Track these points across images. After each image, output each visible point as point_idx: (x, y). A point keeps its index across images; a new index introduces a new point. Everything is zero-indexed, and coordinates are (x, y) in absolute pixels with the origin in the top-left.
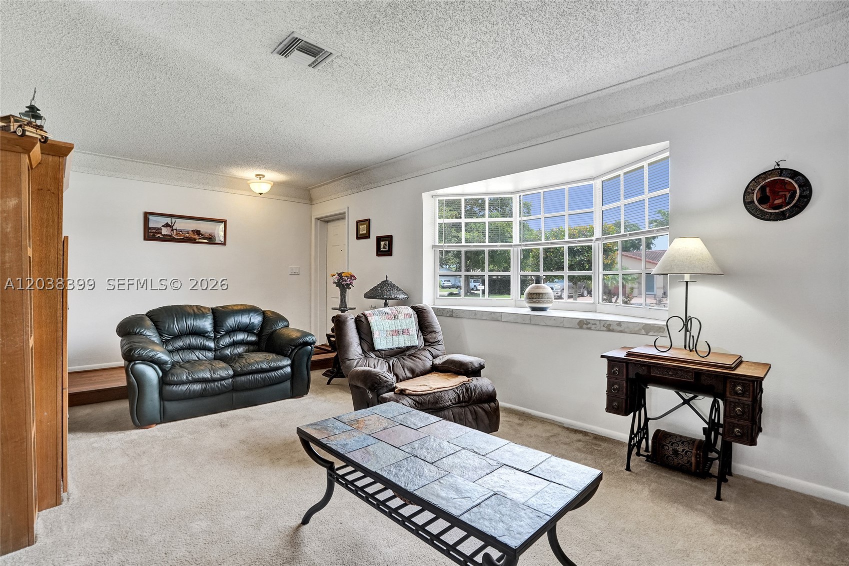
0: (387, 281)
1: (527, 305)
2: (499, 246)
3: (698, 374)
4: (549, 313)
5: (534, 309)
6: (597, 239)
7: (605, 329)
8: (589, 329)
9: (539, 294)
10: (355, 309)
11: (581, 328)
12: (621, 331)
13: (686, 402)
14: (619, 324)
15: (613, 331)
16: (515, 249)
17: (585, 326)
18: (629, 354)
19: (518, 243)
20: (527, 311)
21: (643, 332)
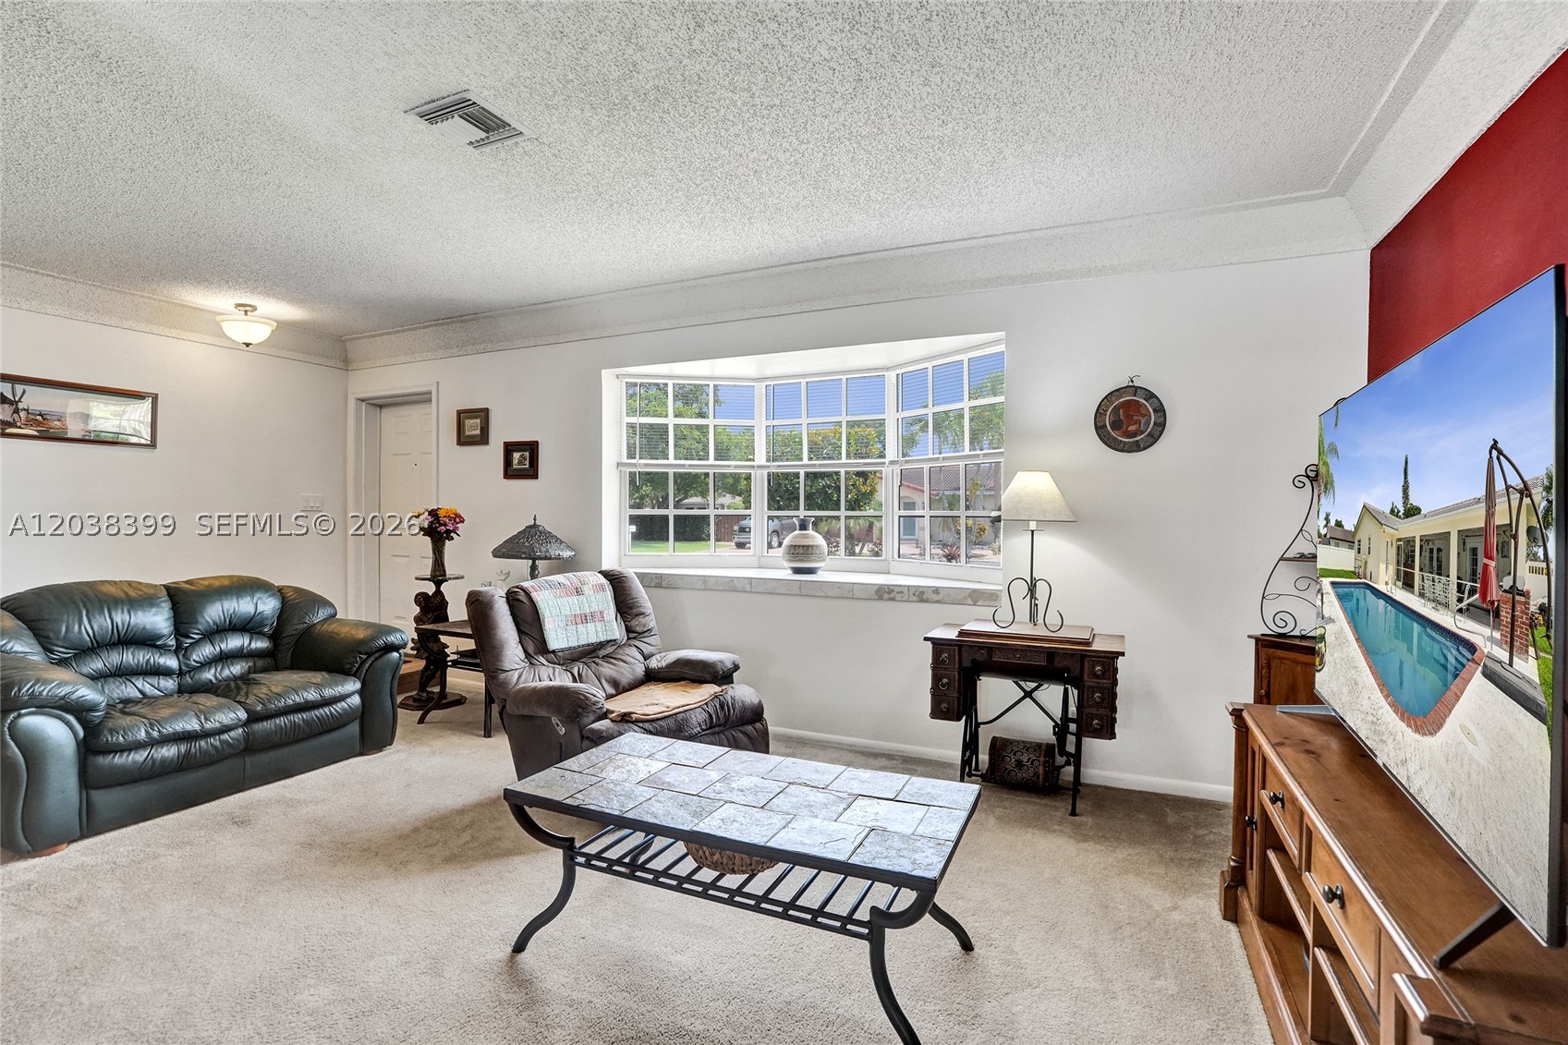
0: (535, 526)
1: (787, 564)
2: (732, 466)
3: (1051, 654)
4: (821, 576)
5: (797, 571)
6: (892, 463)
7: (915, 598)
8: (893, 599)
9: (808, 547)
10: (462, 577)
11: (880, 598)
12: (938, 602)
13: (1028, 694)
14: (936, 590)
15: (927, 601)
16: (759, 472)
17: (886, 596)
18: (962, 633)
19: (763, 462)
20: (786, 574)
21: (970, 601)
